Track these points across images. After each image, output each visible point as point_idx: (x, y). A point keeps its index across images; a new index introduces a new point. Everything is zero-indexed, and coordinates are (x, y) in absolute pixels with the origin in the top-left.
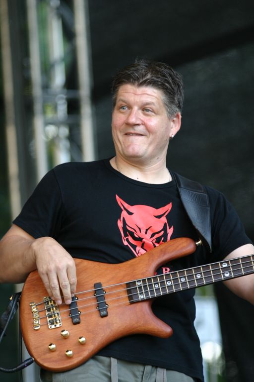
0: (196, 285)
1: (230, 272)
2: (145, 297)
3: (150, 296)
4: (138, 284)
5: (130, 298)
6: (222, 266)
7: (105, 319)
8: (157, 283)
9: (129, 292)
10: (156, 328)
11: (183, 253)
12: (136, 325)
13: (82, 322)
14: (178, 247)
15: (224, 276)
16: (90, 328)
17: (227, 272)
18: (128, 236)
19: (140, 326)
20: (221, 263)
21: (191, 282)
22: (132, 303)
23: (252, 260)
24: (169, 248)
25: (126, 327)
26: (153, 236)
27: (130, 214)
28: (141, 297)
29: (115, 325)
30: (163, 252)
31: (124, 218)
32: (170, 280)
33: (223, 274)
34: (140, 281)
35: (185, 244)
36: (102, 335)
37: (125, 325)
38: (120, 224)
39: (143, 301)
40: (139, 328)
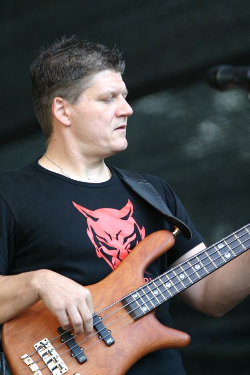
0: (199, 277)
1: (230, 252)
2: (148, 308)
3: (154, 306)
4: (134, 296)
5: (132, 315)
6: (218, 248)
7: (113, 347)
8: (156, 289)
9: (128, 308)
10: (171, 339)
11: (165, 249)
12: (149, 343)
13: (89, 359)
14: (156, 243)
15: (225, 258)
16: (101, 362)
17: (226, 253)
18: (101, 246)
19: (153, 343)
20: (216, 245)
21: (193, 276)
22: (136, 320)
23: (248, 231)
24: (148, 247)
25: (139, 349)
26: (125, 240)
27: (95, 220)
28: (145, 309)
29: (127, 350)
30: (144, 254)
31: (91, 227)
32: (168, 281)
33: (223, 256)
34: (135, 293)
35: (163, 238)
36: (116, 366)
37: (138, 347)
38: (90, 235)
39: (148, 313)
40: (154, 345)
